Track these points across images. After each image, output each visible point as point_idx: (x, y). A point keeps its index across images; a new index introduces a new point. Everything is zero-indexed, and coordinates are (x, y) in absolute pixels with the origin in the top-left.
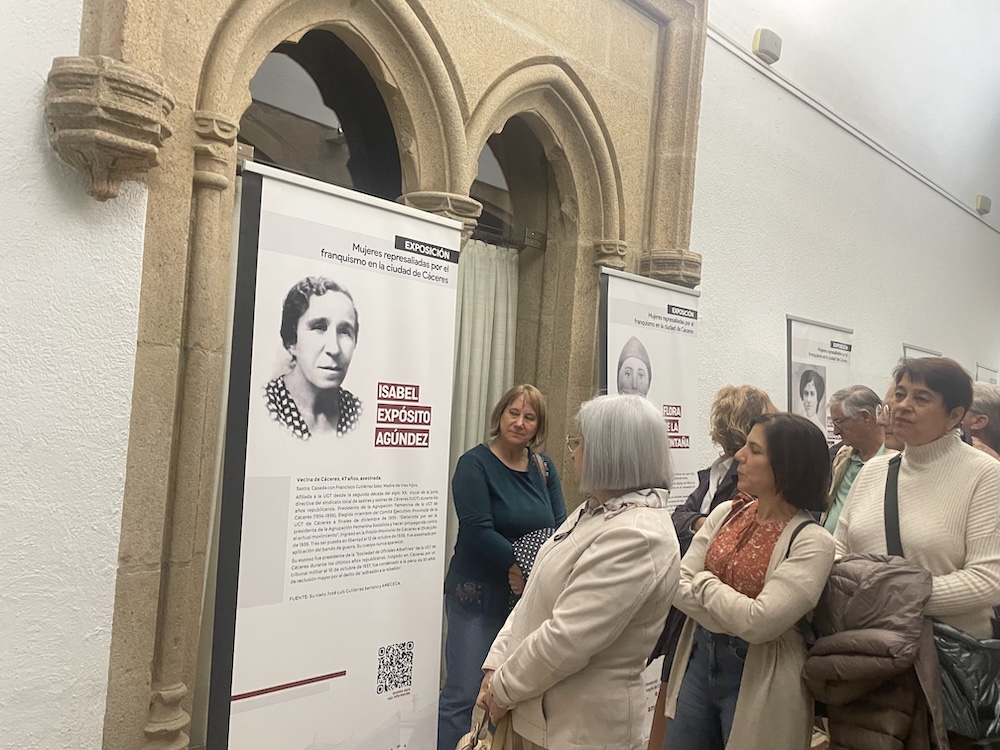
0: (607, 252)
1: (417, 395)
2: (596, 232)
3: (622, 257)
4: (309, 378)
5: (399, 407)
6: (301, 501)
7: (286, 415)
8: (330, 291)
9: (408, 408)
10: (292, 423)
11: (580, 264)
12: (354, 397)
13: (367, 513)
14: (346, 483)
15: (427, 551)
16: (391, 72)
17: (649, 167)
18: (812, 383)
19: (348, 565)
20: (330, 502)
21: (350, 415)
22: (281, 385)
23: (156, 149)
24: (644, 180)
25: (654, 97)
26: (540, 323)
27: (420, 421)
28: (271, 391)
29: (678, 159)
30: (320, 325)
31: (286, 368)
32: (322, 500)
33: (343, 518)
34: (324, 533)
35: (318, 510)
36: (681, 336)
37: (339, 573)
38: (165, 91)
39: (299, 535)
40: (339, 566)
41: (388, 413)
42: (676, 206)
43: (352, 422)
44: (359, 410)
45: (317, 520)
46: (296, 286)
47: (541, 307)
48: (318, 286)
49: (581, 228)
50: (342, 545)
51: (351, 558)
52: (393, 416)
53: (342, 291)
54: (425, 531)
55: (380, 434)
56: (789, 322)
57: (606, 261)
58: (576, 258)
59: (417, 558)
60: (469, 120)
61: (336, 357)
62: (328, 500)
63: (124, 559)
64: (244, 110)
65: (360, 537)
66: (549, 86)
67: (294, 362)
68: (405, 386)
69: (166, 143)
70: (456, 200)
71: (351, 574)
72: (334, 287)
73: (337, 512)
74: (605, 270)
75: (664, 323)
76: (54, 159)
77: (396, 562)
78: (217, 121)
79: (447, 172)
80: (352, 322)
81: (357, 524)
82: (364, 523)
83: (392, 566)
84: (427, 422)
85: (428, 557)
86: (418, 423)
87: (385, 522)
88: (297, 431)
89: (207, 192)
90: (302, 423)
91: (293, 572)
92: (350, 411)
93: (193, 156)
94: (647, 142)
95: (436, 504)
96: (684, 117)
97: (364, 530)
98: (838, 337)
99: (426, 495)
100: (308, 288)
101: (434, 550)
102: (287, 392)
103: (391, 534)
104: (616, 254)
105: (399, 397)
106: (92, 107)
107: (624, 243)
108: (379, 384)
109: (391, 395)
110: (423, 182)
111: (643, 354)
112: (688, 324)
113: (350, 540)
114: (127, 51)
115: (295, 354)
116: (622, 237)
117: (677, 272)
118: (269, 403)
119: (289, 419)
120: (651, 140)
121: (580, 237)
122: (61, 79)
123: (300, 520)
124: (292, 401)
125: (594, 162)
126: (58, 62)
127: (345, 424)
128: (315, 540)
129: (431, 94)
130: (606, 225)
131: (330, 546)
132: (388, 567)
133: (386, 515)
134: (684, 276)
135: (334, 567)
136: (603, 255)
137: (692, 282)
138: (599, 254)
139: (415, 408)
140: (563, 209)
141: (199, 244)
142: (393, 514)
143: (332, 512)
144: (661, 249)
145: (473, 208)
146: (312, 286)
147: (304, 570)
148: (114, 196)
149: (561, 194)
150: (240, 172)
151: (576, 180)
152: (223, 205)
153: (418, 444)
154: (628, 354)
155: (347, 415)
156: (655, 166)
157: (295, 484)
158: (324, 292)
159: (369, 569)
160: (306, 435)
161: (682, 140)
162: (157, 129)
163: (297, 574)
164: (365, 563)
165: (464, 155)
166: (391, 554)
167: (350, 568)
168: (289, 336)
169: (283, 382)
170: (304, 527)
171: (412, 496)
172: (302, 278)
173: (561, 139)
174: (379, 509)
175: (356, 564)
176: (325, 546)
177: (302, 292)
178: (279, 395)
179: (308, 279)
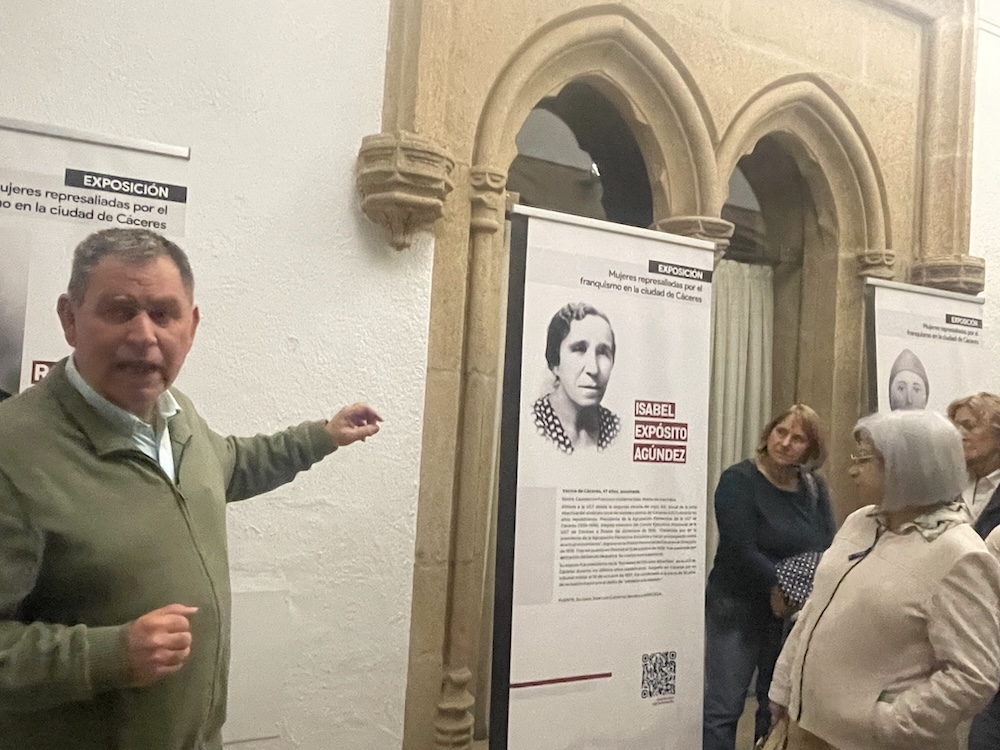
0: (872, 262)
1: (673, 411)
2: (859, 242)
3: (890, 267)
4: (573, 397)
5: (656, 424)
6: (566, 510)
7: (552, 431)
8: (589, 316)
9: (665, 425)
10: (556, 439)
11: (842, 276)
12: (613, 414)
13: (627, 525)
14: (607, 495)
15: (688, 564)
16: (642, 111)
17: (917, 173)
19: (611, 573)
20: (593, 513)
21: (609, 431)
22: (546, 404)
23: (441, 203)
24: (912, 185)
25: (920, 100)
27: (677, 437)
28: (538, 409)
29: (951, 160)
30: (581, 347)
32: (587, 510)
33: (605, 528)
34: (588, 541)
35: (582, 519)
36: (963, 347)
37: (603, 580)
38: (448, 153)
39: (564, 542)
40: (602, 574)
41: (645, 430)
42: (951, 210)
43: (611, 438)
44: (617, 427)
45: (582, 529)
46: (558, 313)
47: (800, 322)
48: (578, 311)
49: (842, 241)
50: (604, 554)
51: (614, 567)
52: (650, 432)
53: (599, 315)
55: (638, 449)
57: (871, 272)
58: (837, 271)
59: (677, 571)
60: (718, 146)
61: (595, 377)
62: (591, 511)
63: (419, 555)
64: (511, 161)
65: (621, 547)
66: (801, 103)
67: (558, 382)
68: (661, 403)
69: (448, 197)
70: (710, 223)
71: (613, 582)
72: (592, 312)
74: (870, 280)
75: (942, 334)
76: (363, 220)
77: (657, 573)
78: (489, 174)
79: (698, 197)
80: (609, 344)
81: (618, 535)
82: (625, 534)
83: (653, 577)
84: (684, 438)
85: (688, 570)
86: (675, 439)
87: (644, 534)
88: (561, 446)
89: (480, 237)
90: (566, 438)
91: (562, 575)
92: (609, 427)
93: (469, 205)
94: (914, 146)
95: (695, 519)
96: (956, 116)
97: (626, 540)
99: (685, 510)
100: (569, 314)
101: (694, 564)
102: (552, 410)
103: (651, 546)
104: (882, 264)
105: (655, 414)
106: (391, 173)
107: (891, 252)
108: (636, 401)
109: (647, 412)
110: (674, 207)
111: (918, 367)
112: (971, 333)
113: (612, 550)
114: (418, 123)
115: (559, 375)
116: (888, 246)
117: (955, 279)
118: (537, 420)
119: (554, 435)
120: (919, 142)
121: (840, 249)
122: (368, 154)
123: (566, 529)
124: (555, 418)
125: (854, 172)
126: (366, 140)
127: (604, 439)
128: (579, 548)
129: (680, 125)
130: (869, 235)
131: (594, 554)
132: (649, 577)
133: (647, 528)
134: (964, 283)
135: (598, 574)
136: (867, 266)
137: (974, 289)
138: (862, 266)
139: (671, 425)
140: (820, 222)
141: (476, 282)
142: (652, 527)
143: (595, 522)
144: (934, 256)
145: (724, 229)
146: (572, 312)
147: (571, 575)
148: (408, 246)
149: (817, 207)
150: (509, 215)
151: (834, 193)
152: (494, 245)
153: (675, 459)
154: (901, 368)
155: (606, 431)
156: (923, 170)
157: (560, 494)
158: (583, 317)
159: (631, 578)
160: (569, 450)
161: (955, 141)
162: (442, 186)
163: (564, 578)
164: (627, 572)
165: (715, 178)
166: (652, 565)
167: (613, 576)
168: (553, 358)
170: (569, 535)
171: (671, 510)
172: (564, 305)
173: (816, 153)
174: (639, 522)
175: (618, 573)
176: (590, 554)
177: (563, 318)
178: (545, 413)
179: (569, 306)
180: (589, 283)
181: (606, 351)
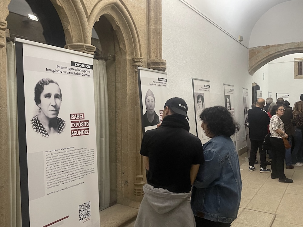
0: (137, 61)
1: (84, 117)
2: (132, 54)
3: (142, 62)
4: (46, 115)
5: (78, 122)
6: (47, 159)
7: (40, 130)
8: (50, 83)
9: (81, 122)
10: (42, 132)
11: (128, 65)
12: (63, 120)
13: (71, 160)
14: (62, 151)
15: (92, 170)
16: (59, 1)
17: (147, 32)
18: (200, 98)
19: (66, 179)
21: (62, 127)
22: (36, 119)
24: (146, 36)
25: (147, 8)
26: (116, 86)
29: (156, 29)
30: (48, 96)
31: (38, 112)
32: (55, 158)
33: (63, 163)
34: (57, 169)
35: (54, 161)
36: (163, 87)
37: (63, 182)
39: (48, 171)
40: (63, 180)
41: (74, 124)
42: (157, 45)
44: (65, 124)
45: (54, 165)
46: (38, 82)
47: (115, 80)
48: (46, 82)
49: (127, 53)
50: (63, 173)
51: (67, 177)
52: (76, 125)
53: (55, 83)
54: (91, 163)
55: (72, 132)
56: (193, 80)
57: (137, 64)
58: (126, 63)
59: (89, 173)
60: (88, 18)
61: (55, 107)
62: (57, 157)
65: (69, 169)
66: (113, 5)
67: (41, 110)
68: (79, 114)
70: (87, 46)
71: (67, 182)
72: (52, 82)
73: (60, 161)
74: (139, 68)
75: (157, 84)
77: (82, 175)
79: (82, 36)
80: (59, 94)
81: (68, 164)
82: (70, 164)
83: (81, 177)
84: (88, 126)
85: (92, 172)
86: (85, 127)
87: (77, 162)
88: (44, 135)
90: (45, 131)
91: (48, 184)
92: (62, 125)
94: (146, 23)
95: (93, 153)
96: (157, 14)
97: (70, 166)
98: (206, 83)
99: (90, 151)
100: (43, 82)
101: (94, 169)
102: (39, 121)
103: (79, 166)
104: (140, 62)
105: (78, 118)
107: (142, 58)
108: (71, 114)
109: (75, 118)
110: (74, 40)
111: (152, 95)
112: (164, 83)
113: (66, 170)
115: (41, 107)
116: (141, 56)
117: (159, 66)
118: (33, 126)
119: (41, 131)
120: (147, 22)
121: (127, 56)
123: (48, 166)
124: (41, 124)
125: (130, 30)
127: (60, 130)
128: (54, 172)
129: (75, 9)
130: (135, 51)
131: (59, 173)
132: (79, 177)
133: (77, 160)
134: (162, 68)
135: (61, 181)
136: (135, 62)
137: (164, 70)
139: (83, 121)
140: (120, 47)
142: (79, 159)
144: (153, 59)
147: (51, 183)
149: (119, 41)
151: (124, 37)
152: (3, 53)
153: (85, 134)
154: (148, 95)
155: (61, 127)
156: (149, 31)
157: (45, 153)
158: (49, 84)
159: (73, 179)
160: (47, 136)
161: (157, 22)
164: (72, 177)
165: (88, 30)
166: (80, 173)
167: (67, 180)
168: (38, 100)
169: (37, 118)
170: (50, 168)
171: (85, 152)
172: (40, 79)
173: (118, 23)
174: (74, 158)
175: (69, 178)
176: (57, 174)
177: (41, 84)
178: (36, 123)
179: (42, 80)
180: (50, 70)
181: (58, 96)
